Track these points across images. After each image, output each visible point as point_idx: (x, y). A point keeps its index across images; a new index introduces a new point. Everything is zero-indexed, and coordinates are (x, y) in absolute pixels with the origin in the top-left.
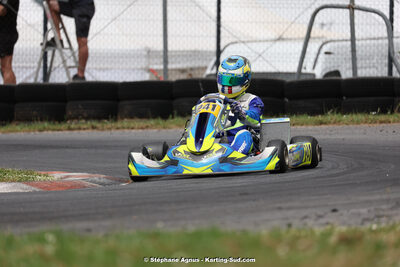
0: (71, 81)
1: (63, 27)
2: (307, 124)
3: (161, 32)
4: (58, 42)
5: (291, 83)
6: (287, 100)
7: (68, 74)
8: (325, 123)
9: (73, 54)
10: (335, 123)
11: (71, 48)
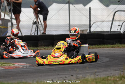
0: (41, 34)
1: (39, 18)
2: (109, 48)
3: (68, 19)
4: (37, 22)
5: (106, 35)
6: (105, 40)
7: (40, 32)
8: (114, 47)
9: (42, 25)
10: (117, 47)
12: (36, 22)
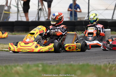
1: (44, 5)
9: (47, 13)
11: (46, 11)
12: (41, 8)
